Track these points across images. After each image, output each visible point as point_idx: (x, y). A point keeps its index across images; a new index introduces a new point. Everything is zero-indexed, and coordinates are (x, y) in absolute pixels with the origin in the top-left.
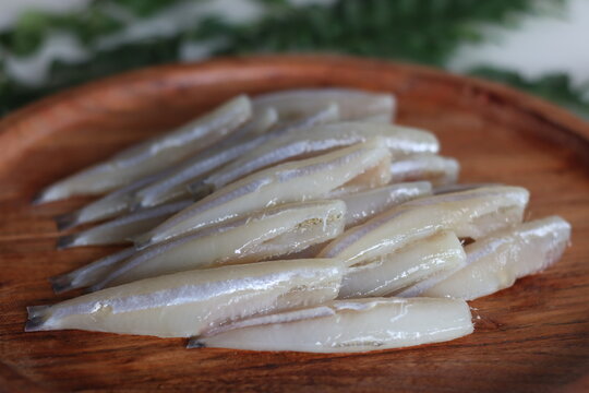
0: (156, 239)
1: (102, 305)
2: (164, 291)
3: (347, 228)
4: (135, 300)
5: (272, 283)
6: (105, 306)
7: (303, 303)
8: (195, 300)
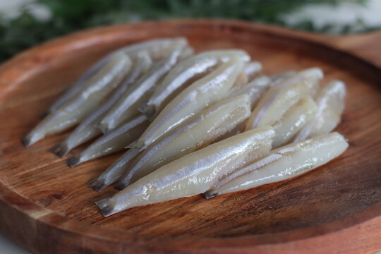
0: (148, 142)
1: (148, 187)
2: (184, 168)
3: (252, 110)
4: (167, 178)
5: (244, 148)
6: (150, 187)
7: (259, 156)
8: (206, 168)
